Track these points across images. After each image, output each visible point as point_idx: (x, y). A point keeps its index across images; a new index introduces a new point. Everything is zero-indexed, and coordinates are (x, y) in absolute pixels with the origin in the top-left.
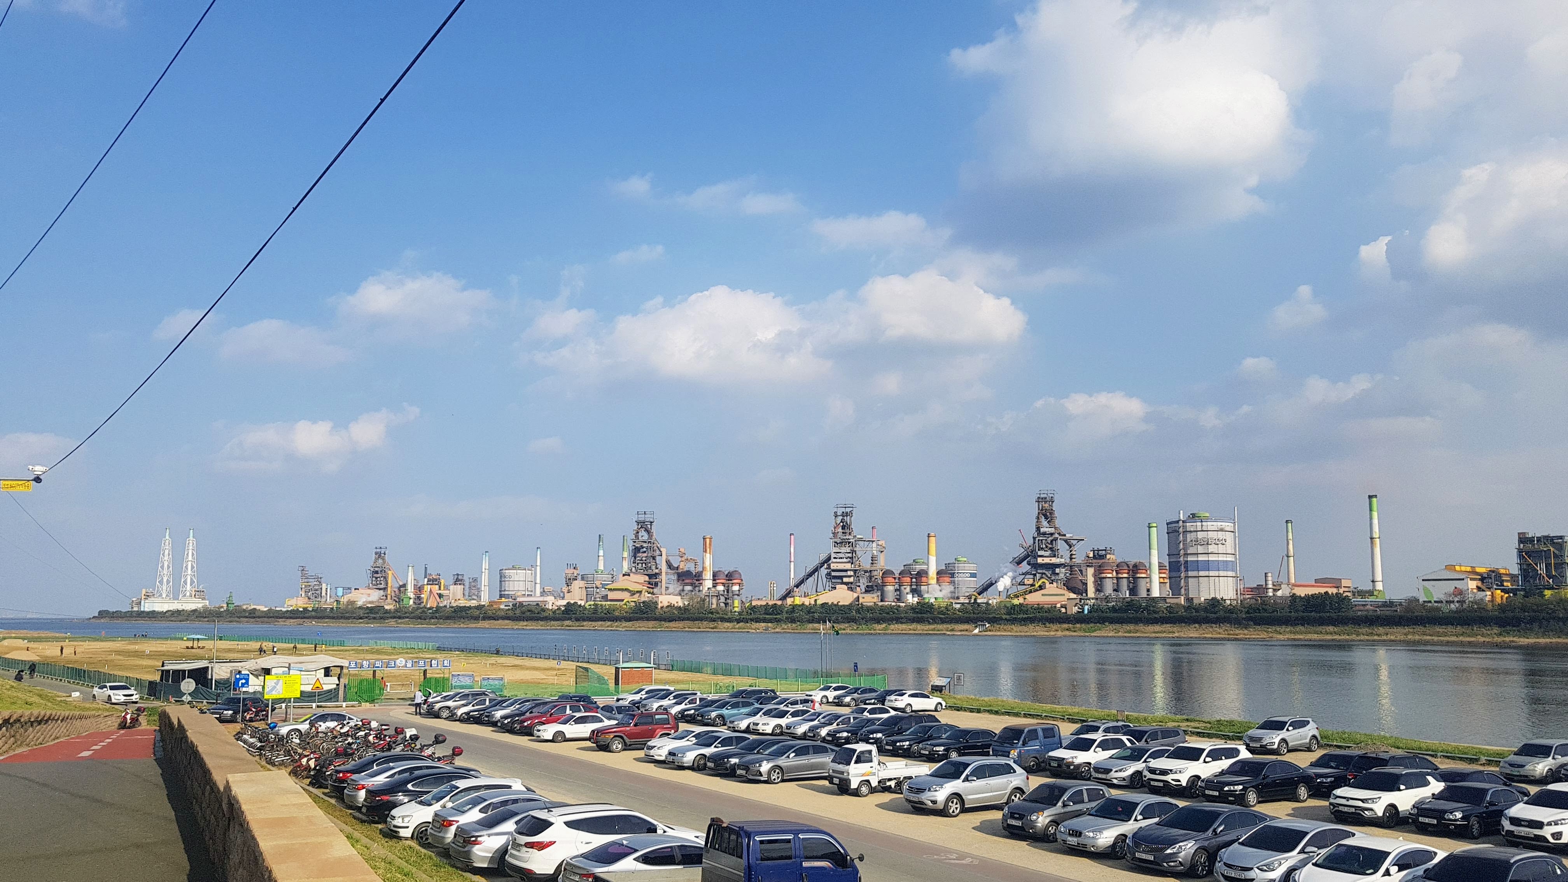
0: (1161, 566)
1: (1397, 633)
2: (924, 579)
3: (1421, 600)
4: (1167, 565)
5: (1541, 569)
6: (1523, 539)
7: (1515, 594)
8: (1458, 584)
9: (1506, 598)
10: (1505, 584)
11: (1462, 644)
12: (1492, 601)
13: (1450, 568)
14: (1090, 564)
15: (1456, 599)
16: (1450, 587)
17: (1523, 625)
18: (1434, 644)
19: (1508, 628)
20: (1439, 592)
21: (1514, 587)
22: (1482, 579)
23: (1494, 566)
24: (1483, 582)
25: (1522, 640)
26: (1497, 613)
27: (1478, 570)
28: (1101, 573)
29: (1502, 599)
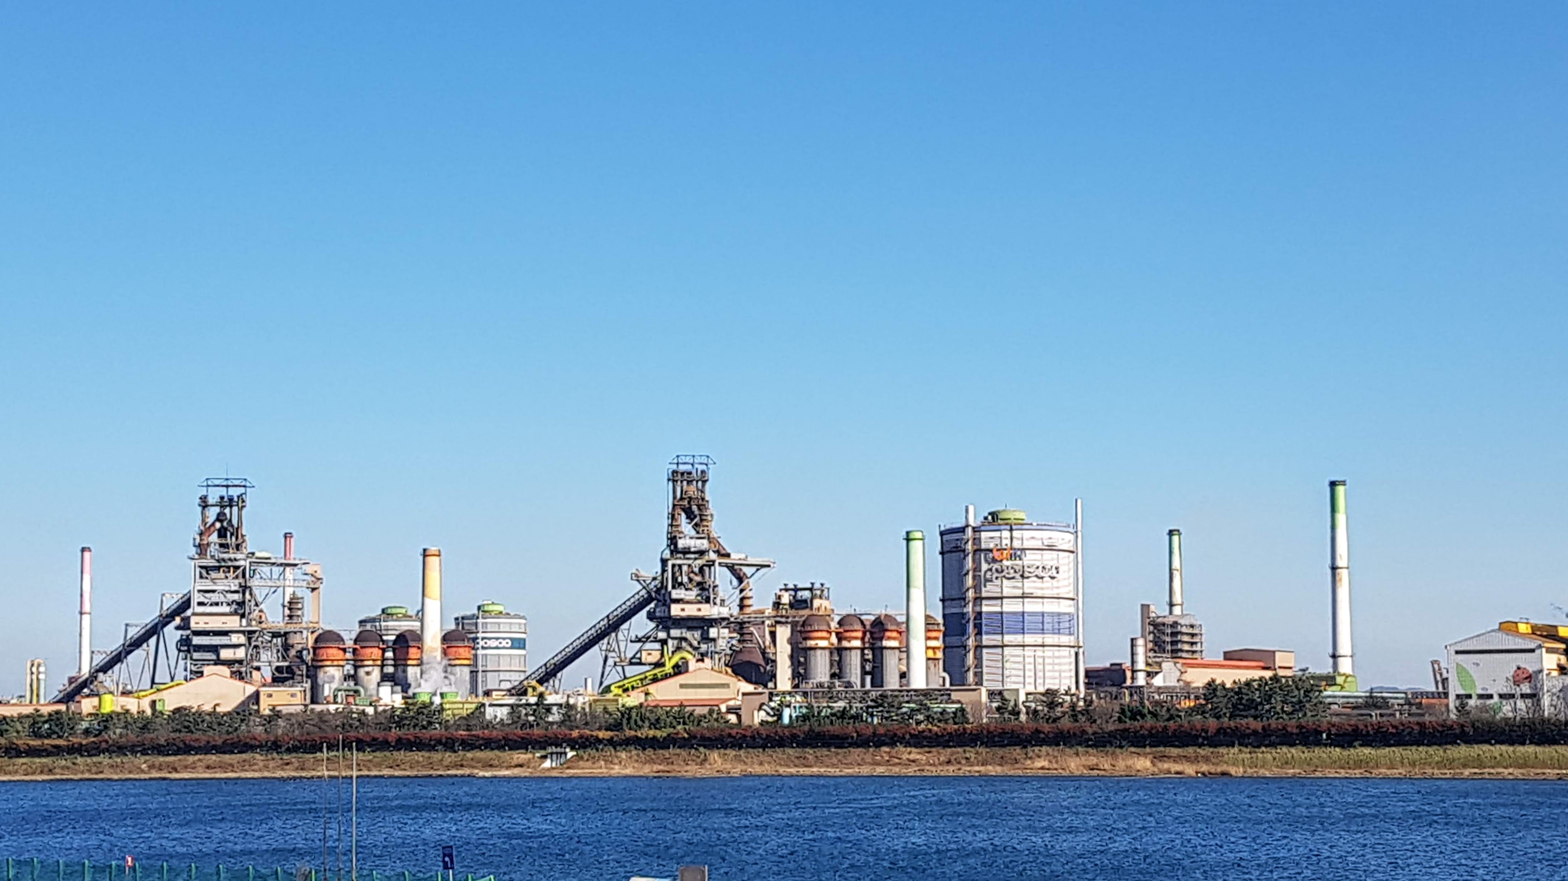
0: (929, 622)
2: (413, 652)
4: (940, 620)
8: (1525, 662)
13: (1508, 627)
14: (783, 620)
15: (1520, 692)
16: (1506, 666)
20: (1486, 676)
28: (805, 639)
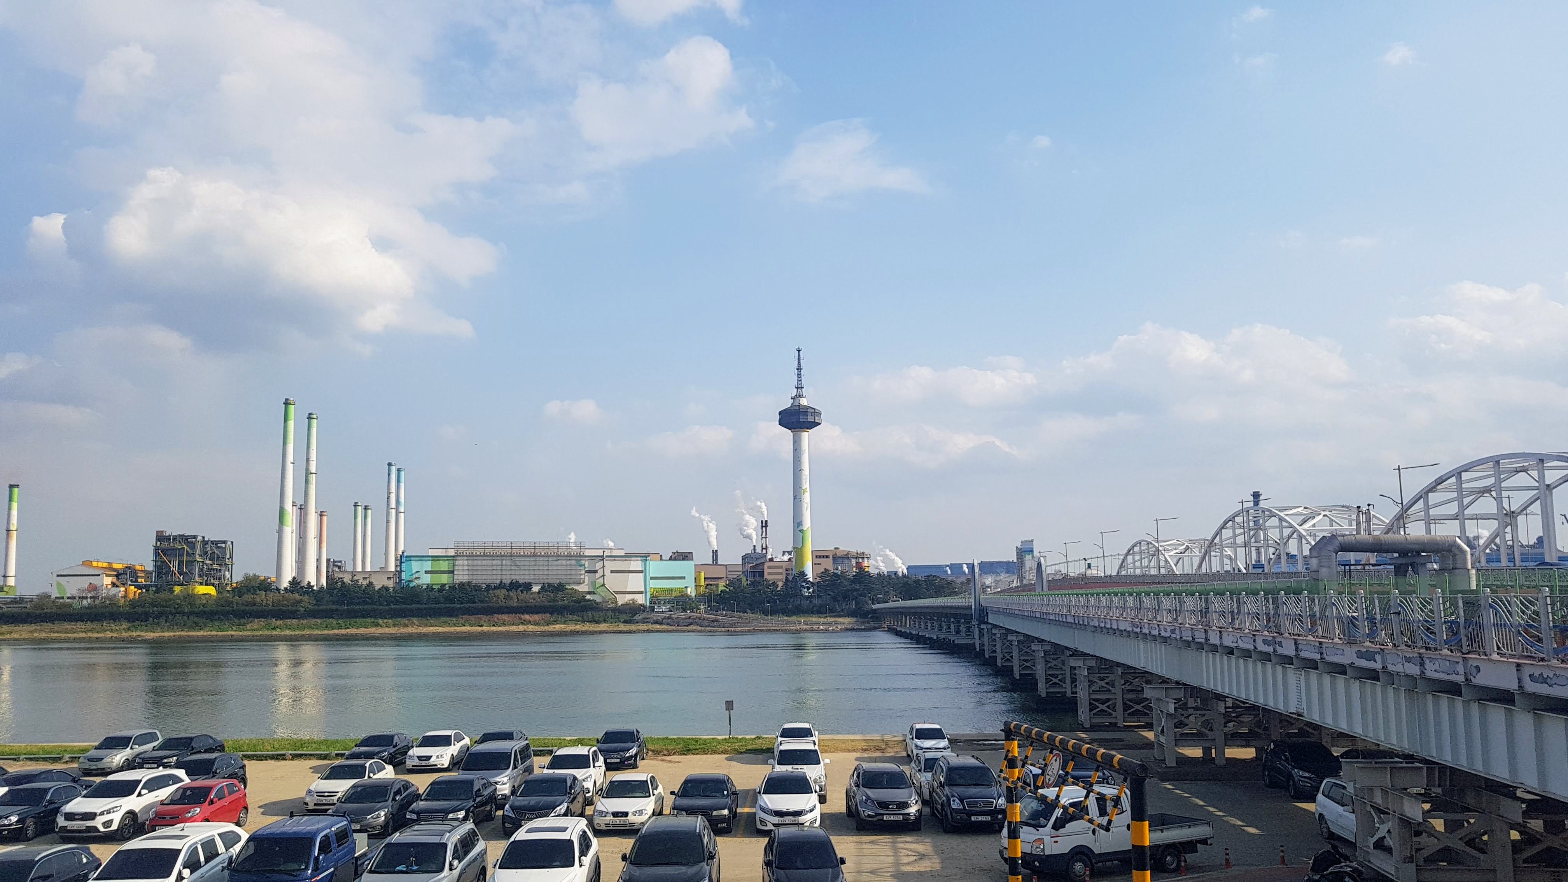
1: (23, 631)
3: (53, 596)
5: (174, 567)
6: (161, 537)
7: (147, 590)
8: (94, 581)
9: (139, 594)
10: (139, 580)
11: (90, 640)
12: (125, 597)
13: (87, 563)
15: (89, 595)
16: (84, 583)
17: (151, 619)
18: (60, 641)
19: (137, 623)
20: (73, 588)
21: (148, 583)
22: (117, 576)
23: (131, 562)
24: (118, 579)
25: (148, 634)
26: (127, 609)
27: (115, 566)
29: (135, 595)
